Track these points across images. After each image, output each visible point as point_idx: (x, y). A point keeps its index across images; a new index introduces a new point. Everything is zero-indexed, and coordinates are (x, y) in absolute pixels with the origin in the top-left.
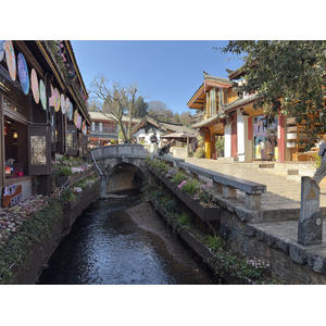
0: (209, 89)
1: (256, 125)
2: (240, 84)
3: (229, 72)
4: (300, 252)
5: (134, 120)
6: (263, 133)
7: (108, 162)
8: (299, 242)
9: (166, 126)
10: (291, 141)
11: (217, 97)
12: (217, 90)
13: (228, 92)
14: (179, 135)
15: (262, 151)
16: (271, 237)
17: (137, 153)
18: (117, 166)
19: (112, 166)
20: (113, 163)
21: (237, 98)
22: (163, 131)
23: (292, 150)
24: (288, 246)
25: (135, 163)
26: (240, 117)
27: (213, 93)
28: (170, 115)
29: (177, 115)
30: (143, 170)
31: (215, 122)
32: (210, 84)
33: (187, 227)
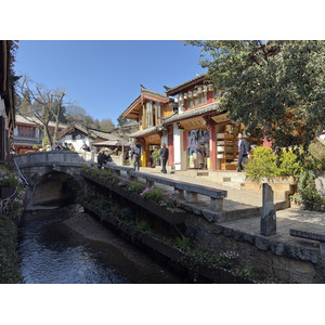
0: (146, 101)
1: (189, 138)
2: (176, 100)
3: (167, 88)
4: (264, 241)
5: (61, 126)
6: (195, 145)
7: (35, 170)
8: (262, 234)
9: (95, 134)
10: (220, 153)
11: (154, 110)
12: (154, 103)
13: (164, 106)
14: (114, 143)
15: (195, 161)
16: (238, 233)
17: (69, 161)
18: (46, 175)
19: (41, 174)
20: (41, 172)
21: (173, 112)
22: (93, 138)
23: (221, 161)
24: (254, 238)
25: (68, 171)
26: (176, 130)
27: (149, 106)
28: (90, 121)
29: (97, 121)
30: (77, 179)
31: (152, 133)
32: (146, 97)
33: (149, 232)
